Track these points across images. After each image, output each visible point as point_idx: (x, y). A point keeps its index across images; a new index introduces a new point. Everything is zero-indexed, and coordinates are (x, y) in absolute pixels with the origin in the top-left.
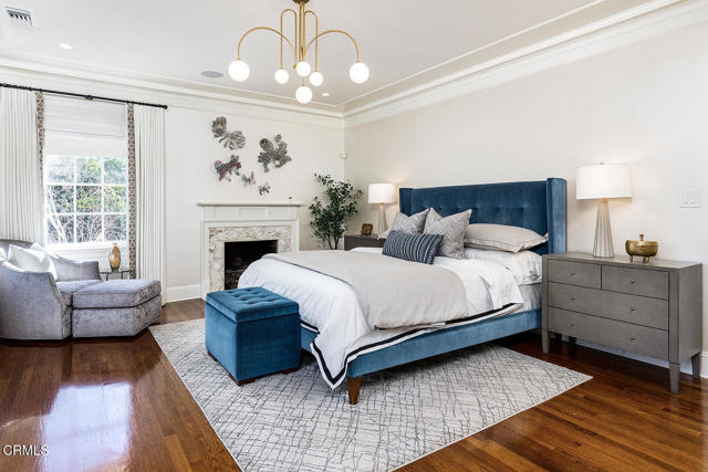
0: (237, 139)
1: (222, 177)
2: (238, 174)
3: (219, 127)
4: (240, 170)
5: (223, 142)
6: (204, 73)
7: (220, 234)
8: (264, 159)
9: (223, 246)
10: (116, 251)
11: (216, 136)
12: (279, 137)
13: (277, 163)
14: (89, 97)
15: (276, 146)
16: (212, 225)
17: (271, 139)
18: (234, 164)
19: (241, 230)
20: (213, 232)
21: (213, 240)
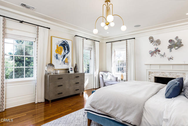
0: (158, 42)
1: (152, 56)
2: (159, 54)
3: (151, 40)
4: (160, 53)
5: (154, 44)
6: (135, 26)
7: (153, 74)
8: (170, 47)
9: (154, 78)
10: (122, 75)
11: (151, 43)
12: (177, 37)
13: (177, 48)
14: (121, 41)
15: (176, 41)
16: (150, 71)
17: (173, 39)
18: (157, 51)
19: (160, 73)
20: (150, 73)
21: (150, 75)
